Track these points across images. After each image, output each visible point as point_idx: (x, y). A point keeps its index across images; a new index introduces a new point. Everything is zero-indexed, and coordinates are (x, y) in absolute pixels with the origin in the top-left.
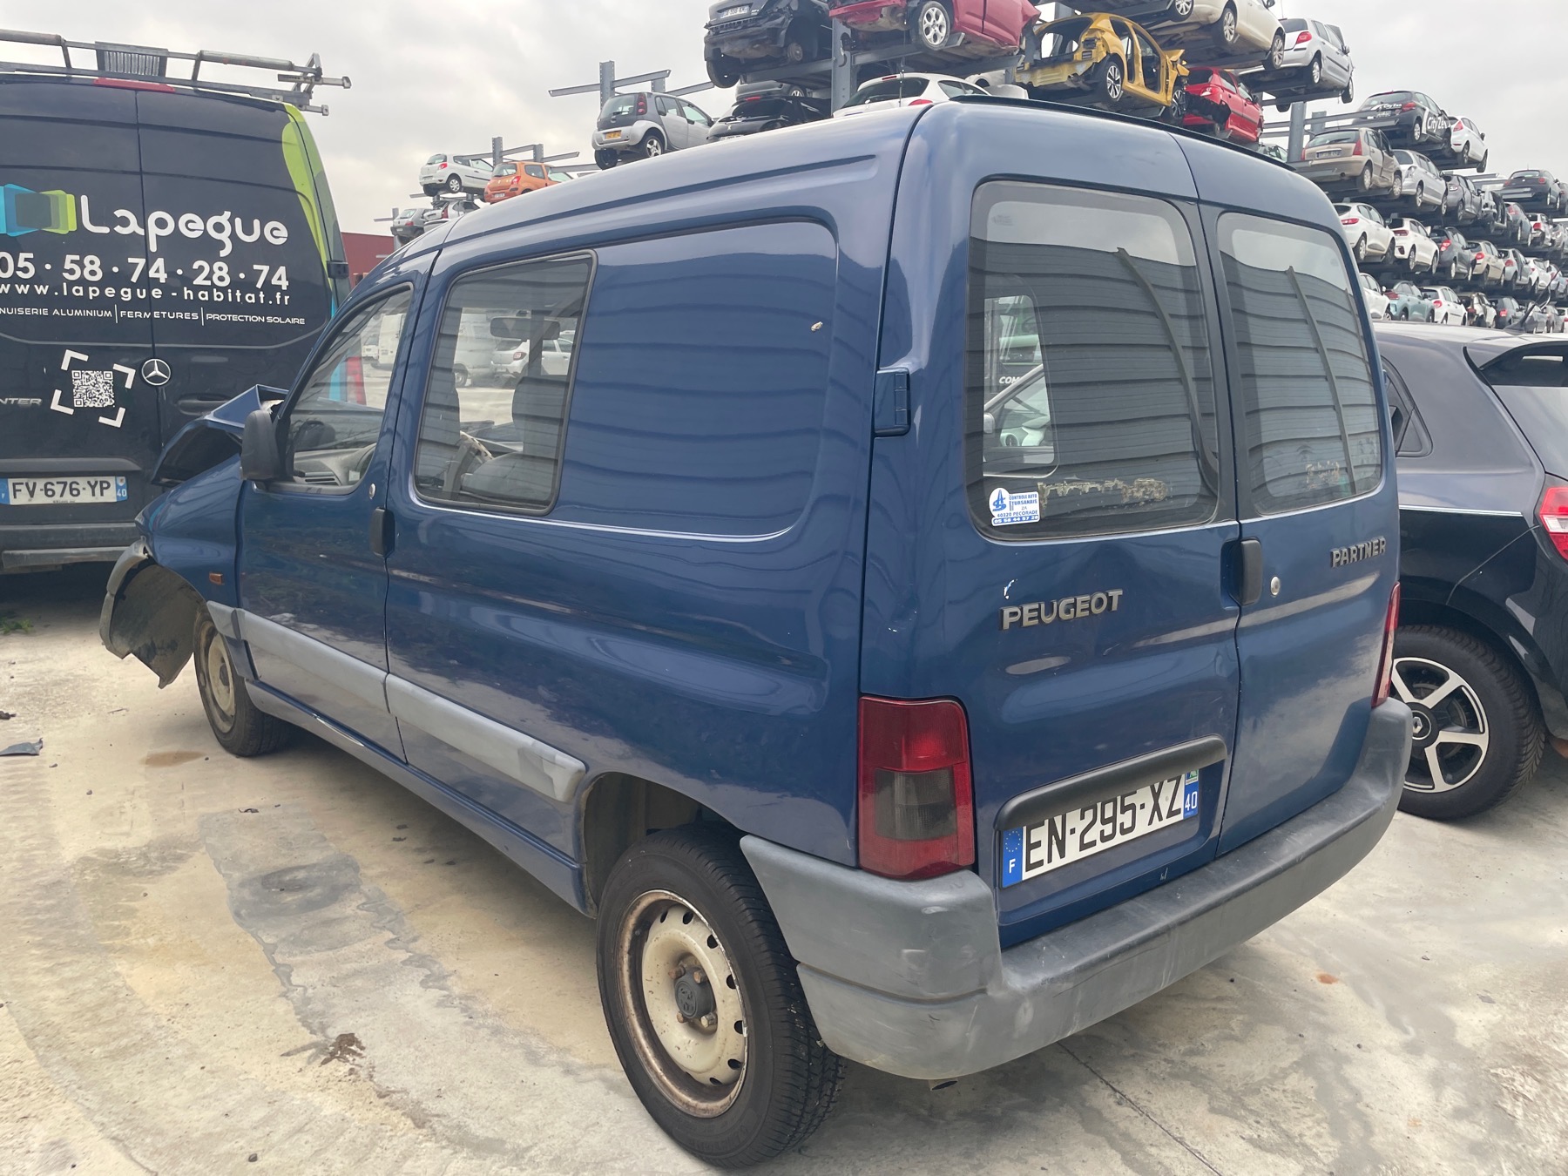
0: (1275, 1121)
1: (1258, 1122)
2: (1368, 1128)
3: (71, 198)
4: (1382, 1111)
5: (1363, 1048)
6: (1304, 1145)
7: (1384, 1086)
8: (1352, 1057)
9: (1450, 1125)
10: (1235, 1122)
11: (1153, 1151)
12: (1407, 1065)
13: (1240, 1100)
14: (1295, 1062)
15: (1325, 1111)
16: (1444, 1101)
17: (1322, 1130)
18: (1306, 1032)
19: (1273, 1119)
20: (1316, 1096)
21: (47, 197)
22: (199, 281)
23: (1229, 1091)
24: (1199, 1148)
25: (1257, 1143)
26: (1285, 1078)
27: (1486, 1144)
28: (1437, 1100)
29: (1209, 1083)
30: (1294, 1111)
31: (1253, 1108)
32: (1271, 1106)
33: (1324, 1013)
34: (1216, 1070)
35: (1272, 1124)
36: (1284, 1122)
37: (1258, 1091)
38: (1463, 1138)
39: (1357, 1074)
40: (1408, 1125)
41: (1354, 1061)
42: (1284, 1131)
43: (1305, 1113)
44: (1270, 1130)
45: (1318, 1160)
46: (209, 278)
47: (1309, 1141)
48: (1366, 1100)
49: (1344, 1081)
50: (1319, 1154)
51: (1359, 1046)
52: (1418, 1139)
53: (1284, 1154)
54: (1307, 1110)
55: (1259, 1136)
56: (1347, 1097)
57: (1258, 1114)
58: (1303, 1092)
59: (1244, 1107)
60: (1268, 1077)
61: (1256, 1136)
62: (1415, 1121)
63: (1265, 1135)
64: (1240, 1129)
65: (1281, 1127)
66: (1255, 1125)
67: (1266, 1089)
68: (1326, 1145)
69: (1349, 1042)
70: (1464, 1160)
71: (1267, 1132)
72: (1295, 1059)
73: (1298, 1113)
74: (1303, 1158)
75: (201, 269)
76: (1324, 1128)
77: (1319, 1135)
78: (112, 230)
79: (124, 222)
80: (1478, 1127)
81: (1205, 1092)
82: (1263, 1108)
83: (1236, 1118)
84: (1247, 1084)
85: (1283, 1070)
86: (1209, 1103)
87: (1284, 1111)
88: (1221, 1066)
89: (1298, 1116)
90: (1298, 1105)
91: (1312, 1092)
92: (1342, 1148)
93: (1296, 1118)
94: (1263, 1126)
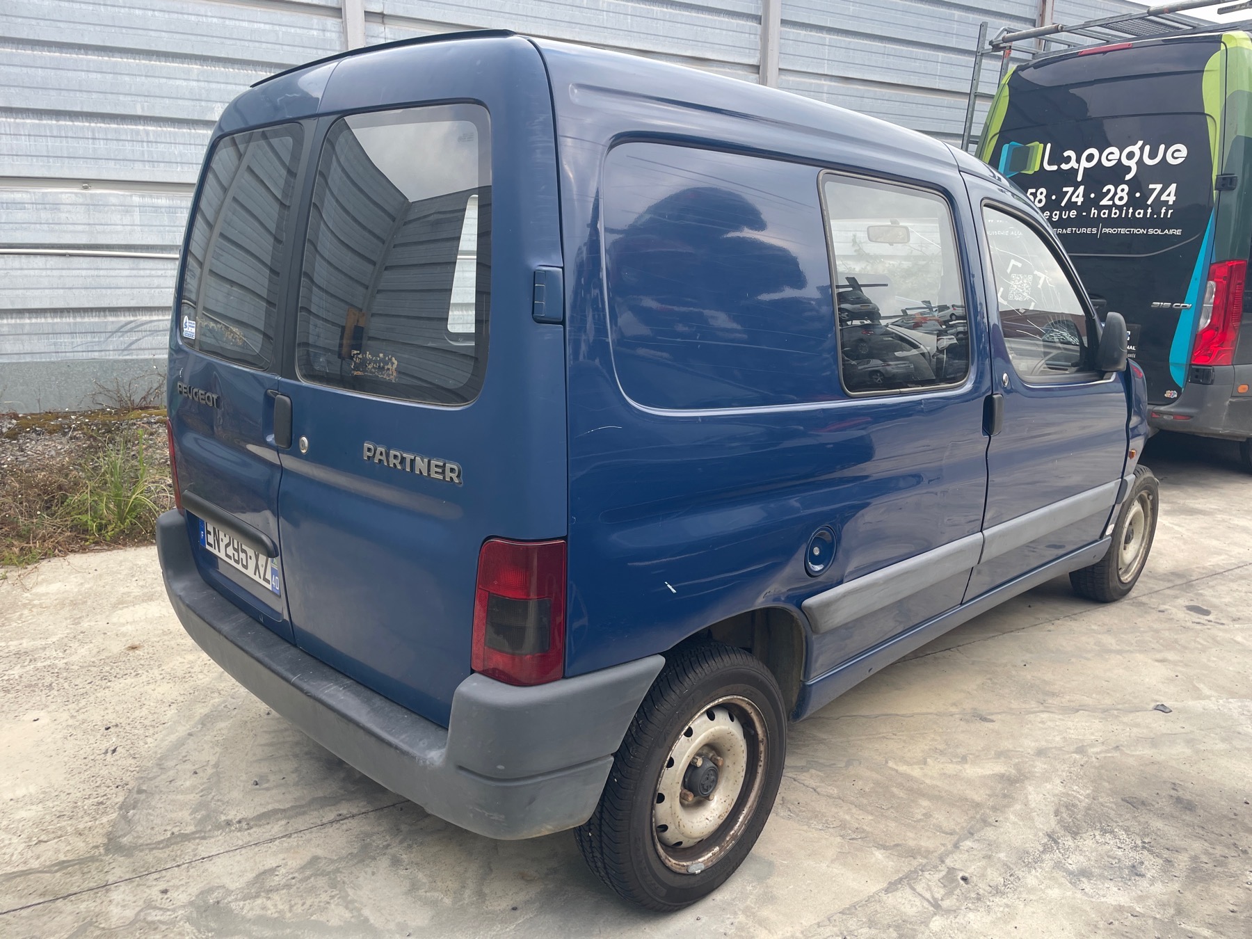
0: (291, 888)
1: (294, 878)
3: (1042, 146)
6: (257, 896)
10: (298, 867)
11: (283, 822)
13: (323, 875)
14: (367, 920)
15: (294, 920)
19: (295, 887)
20: (313, 920)
21: (1029, 148)
22: (1104, 202)
23: (338, 871)
24: (277, 842)
25: (272, 871)
26: (347, 908)
29: (351, 862)
30: (301, 902)
31: (312, 879)
32: (312, 890)
34: (369, 870)
35: (288, 886)
36: (289, 893)
37: (333, 887)
42: (278, 890)
43: (295, 908)
44: (282, 883)
45: (236, 900)
46: (1112, 199)
47: (259, 901)
50: (241, 903)
53: (251, 884)
54: (298, 909)
55: (277, 875)
57: (301, 881)
58: (323, 914)
59: (315, 875)
60: (349, 898)
61: (277, 873)
63: (276, 878)
64: (288, 867)
65: (283, 889)
66: (291, 876)
67: (334, 893)
68: (252, 909)
71: (279, 881)
72: (372, 921)
73: (296, 904)
74: (242, 892)
75: (1109, 191)
76: (271, 912)
77: (264, 908)
78: (1059, 167)
79: (1068, 159)
81: (341, 859)
82: (310, 885)
83: (302, 869)
84: (344, 882)
85: (359, 910)
86: (326, 858)
87: (302, 896)
88: (373, 874)
89: (293, 902)
90: (306, 906)
91: (321, 919)
92: (243, 917)
93: (290, 901)
94: (287, 880)
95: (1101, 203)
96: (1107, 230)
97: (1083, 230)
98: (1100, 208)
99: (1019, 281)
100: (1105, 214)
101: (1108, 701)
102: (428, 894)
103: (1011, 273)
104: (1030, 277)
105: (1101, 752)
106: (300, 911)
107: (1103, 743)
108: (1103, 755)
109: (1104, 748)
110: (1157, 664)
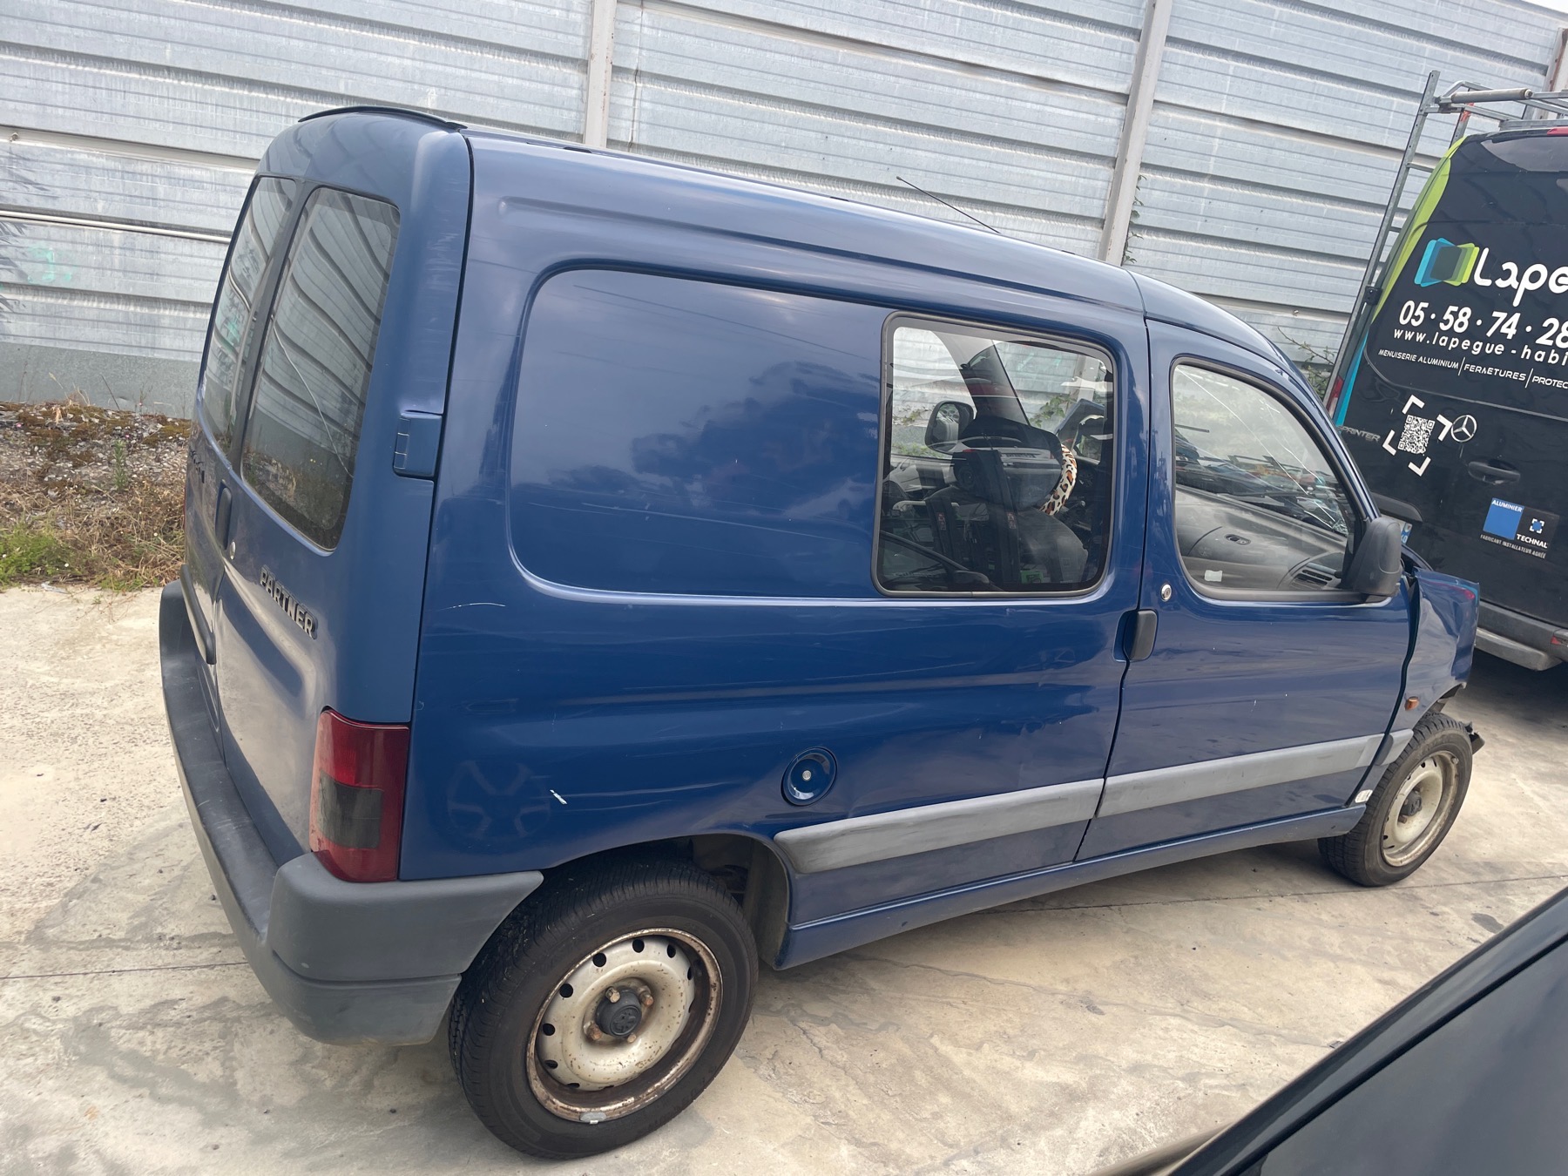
0: (180, 1027)
1: (189, 1017)
2: (120, 1079)
3: (1477, 249)
4: (126, 1102)
5: (209, 1148)
6: (142, 1028)
7: (150, 1126)
8: (207, 1131)
9: (65, 1136)
10: (201, 1005)
11: (215, 950)
12: (159, 1167)
13: (220, 1020)
14: (235, 1083)
15: (163, 1064)
16: (92, 1156)
17: (145, 1049)
18: (270, 1120)
19: (184, 1027)
20: (183, 1070)
21: (1460, 250)
22: (1543, 340)
23: (238, 1020)
24: (195, 972)
25: (171, 1003)
26: (223, 1064)
27: (21, 1144)
28: (97, 1152)
29: (257, 1013)
30: (180, 1046)
31: (206, 1023)
32: (199, 1036)
33: (287, 1155)
34: (270, 1027)
35: (178, 1024)
36: (175, 1032)
37: (223, 1036)
38: (43, 1134)
39: (184, 1119)
40: (95, 1108)
41: (200, 1128)
42: (166, 1026)
43: (172, 1051)
44: (175, 1019)
45: (120, 1027)
46: (1553, 338)
47: (141, 1034)
48: (146, 1101)
49: (183, 1102)
50: (124, 1031)
51: (216, 1147)
52: (75, 1103)
53: (143, 1012)
54: (174, 1053)
55: (175, 1009)
56: (164, 1090)
57: (196, 1022)
58: (195, 1065)
59: (212, 1019)
60: (232, 1054)
61: (176, 1007)
62: (93, 1116)
63: (173, 1013)
64: (191, 1003)
65: (172, 1026)
66: (188, 1014)
67: (219, 1044)
68: (129, 1041)
69: (230, 1144)
70: (23, 1115)
71: (173, 1016)
72: (239, 1086)
73: (175, 1046)
74: (131, 1020)
75: (1551, 326)
76: (146, 1051)
77: (142, 1043)
78: (1493, 284)
79: (1507, 274)
80: (40, 1155)
81: (249, 1007)
82: (201, 1029)
83: (205, 1007)
84: (236, 1035)
85: (233, 1070)
86: (234, 1002)
87: (186, 1039)
88: (272, 1032)
89: (173, 1044)
90: (183, 1052)
91: (190, 1070)
92: (116, 1048)
93: (172, 1041)
94: (182, 1017)
95: (1538, 341)
96: (1539, 379)
97: (1508, 374)
98: (1536, 348)
99: (1416, 426)
100: (1540, 356)
101: (1273, 1020)
102: (314, 1070)
103: (1408, 413)
104: (1432, 424)
105: (1216, 1087)
106: (175, 1055)
107: (1228, 1076)
108: (1217, 1091)
109: (1225, 1082)
110: (1377, 985)
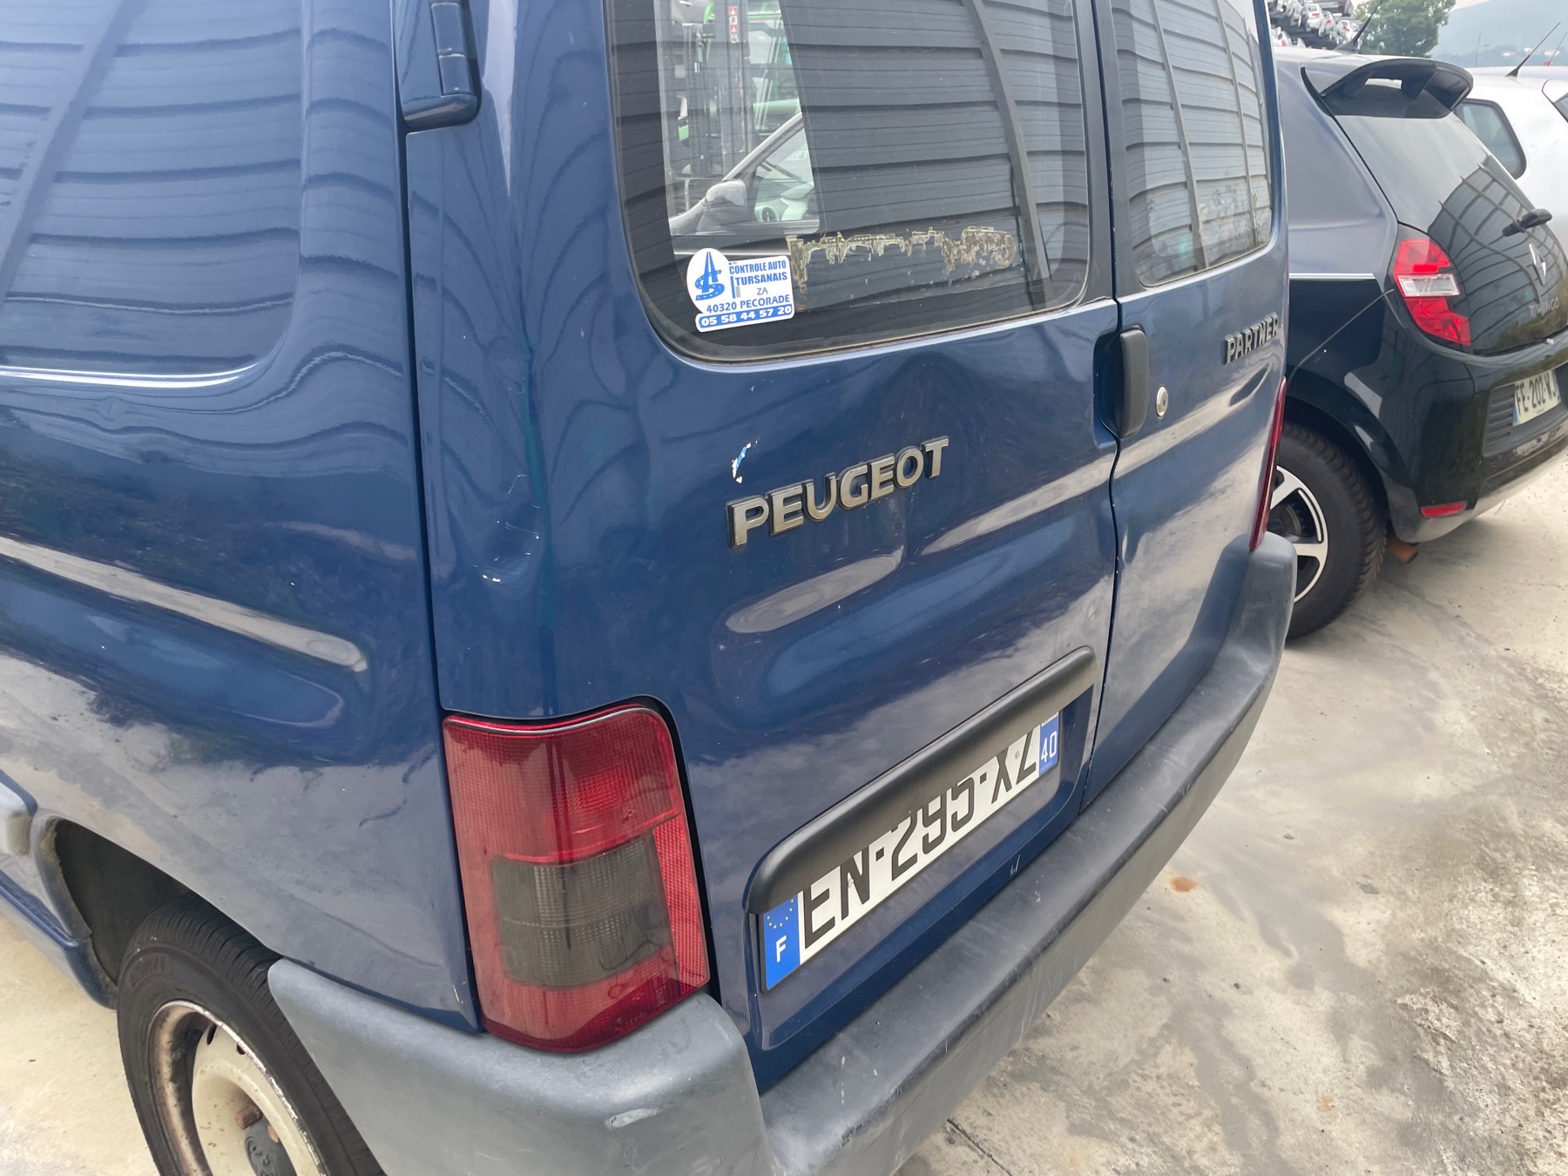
0: (1155, 1134)
1: (1132, 1140)
2: (1269, 1120)
4: (1282, 1090)
5: (1243, 989)
7: (1278, 1048)
8: (1231, 1005)
9: (1369, 1100)
10: (1104, 1144)
12: (1298, 1008)
13: (1107, 1106)
14: (1166, 1026)
15: (1213, 1104)
16: (1353, 1060)
17: (1215, 1139)
18: (1171, 973)
19: (1151, 1130)
20: (1199, 1080)
23: (1089, 1091)
26: (1156, 1054)
27: (1417, 1125)
28: (1345, 1061)
29: (1063, 1081)
30: (1175, 1110)
31: (1123, 1115)
32: (1145, 1106)
33: (1187, 939)
34: (1069, 1055)
35: (1153, 1139)
36: (1166, 1132)
37: (1124, 1085)
38: (1388, 1119)
39: (1242, 1032)
40: (1318, 1108)
41: (1236, 1011)
42: (1168, 1149)
43: (1190, 1111)
44: (1150, 1151)
48: (1262, 1074)
49: (1228, 1046)
51: (1237, 986)
52: (1335, 1130)
54: (1190, 1106)
55: (1137, 1164)
56: (1236, 1074)
57: (1132, 1126)
58: (1182, 1076)
59: (1112, 1115)
60: (1136, 1058)
61: (1133, 1166)
62: (1326, 1100)
63: (1145, 1162)
64: (1112, 1157)
65: (1163, 1143)
66: (1130, 1145)
67: (1137, 1079)
68: (1224, 1163)
69: (1224, 980)
70: (1397, 1158)
71: (1148, 1155)
72: (1165, 1020)
73: (1181, 1114)
76: (1216, 1135)
77: (1213, 1148)
80: (1402, 1099)
81: (1060, 1097)
82: (1136, 1112)
83: (1105, 1137)
84: (1110, 1074)
85: (1152, 1041)
86: (1068, 1117)
87: (1163, 1114)
88: (1075, 1048)
89: (1181, 1119)
90: (1179, 1099)
91: (1193, 1073)
92: (1245, 1165)
93: (1180, 1123)
94: (1141, 1146)
102: (1086, 983)
106: (1192, 1103)
